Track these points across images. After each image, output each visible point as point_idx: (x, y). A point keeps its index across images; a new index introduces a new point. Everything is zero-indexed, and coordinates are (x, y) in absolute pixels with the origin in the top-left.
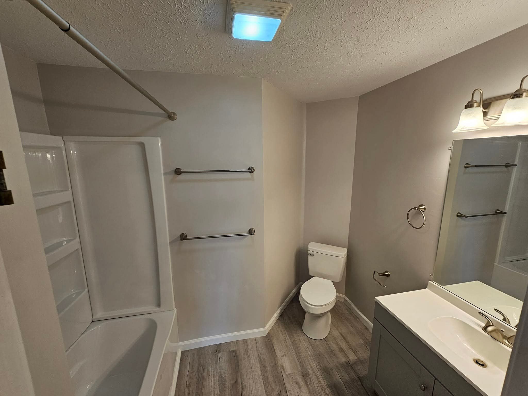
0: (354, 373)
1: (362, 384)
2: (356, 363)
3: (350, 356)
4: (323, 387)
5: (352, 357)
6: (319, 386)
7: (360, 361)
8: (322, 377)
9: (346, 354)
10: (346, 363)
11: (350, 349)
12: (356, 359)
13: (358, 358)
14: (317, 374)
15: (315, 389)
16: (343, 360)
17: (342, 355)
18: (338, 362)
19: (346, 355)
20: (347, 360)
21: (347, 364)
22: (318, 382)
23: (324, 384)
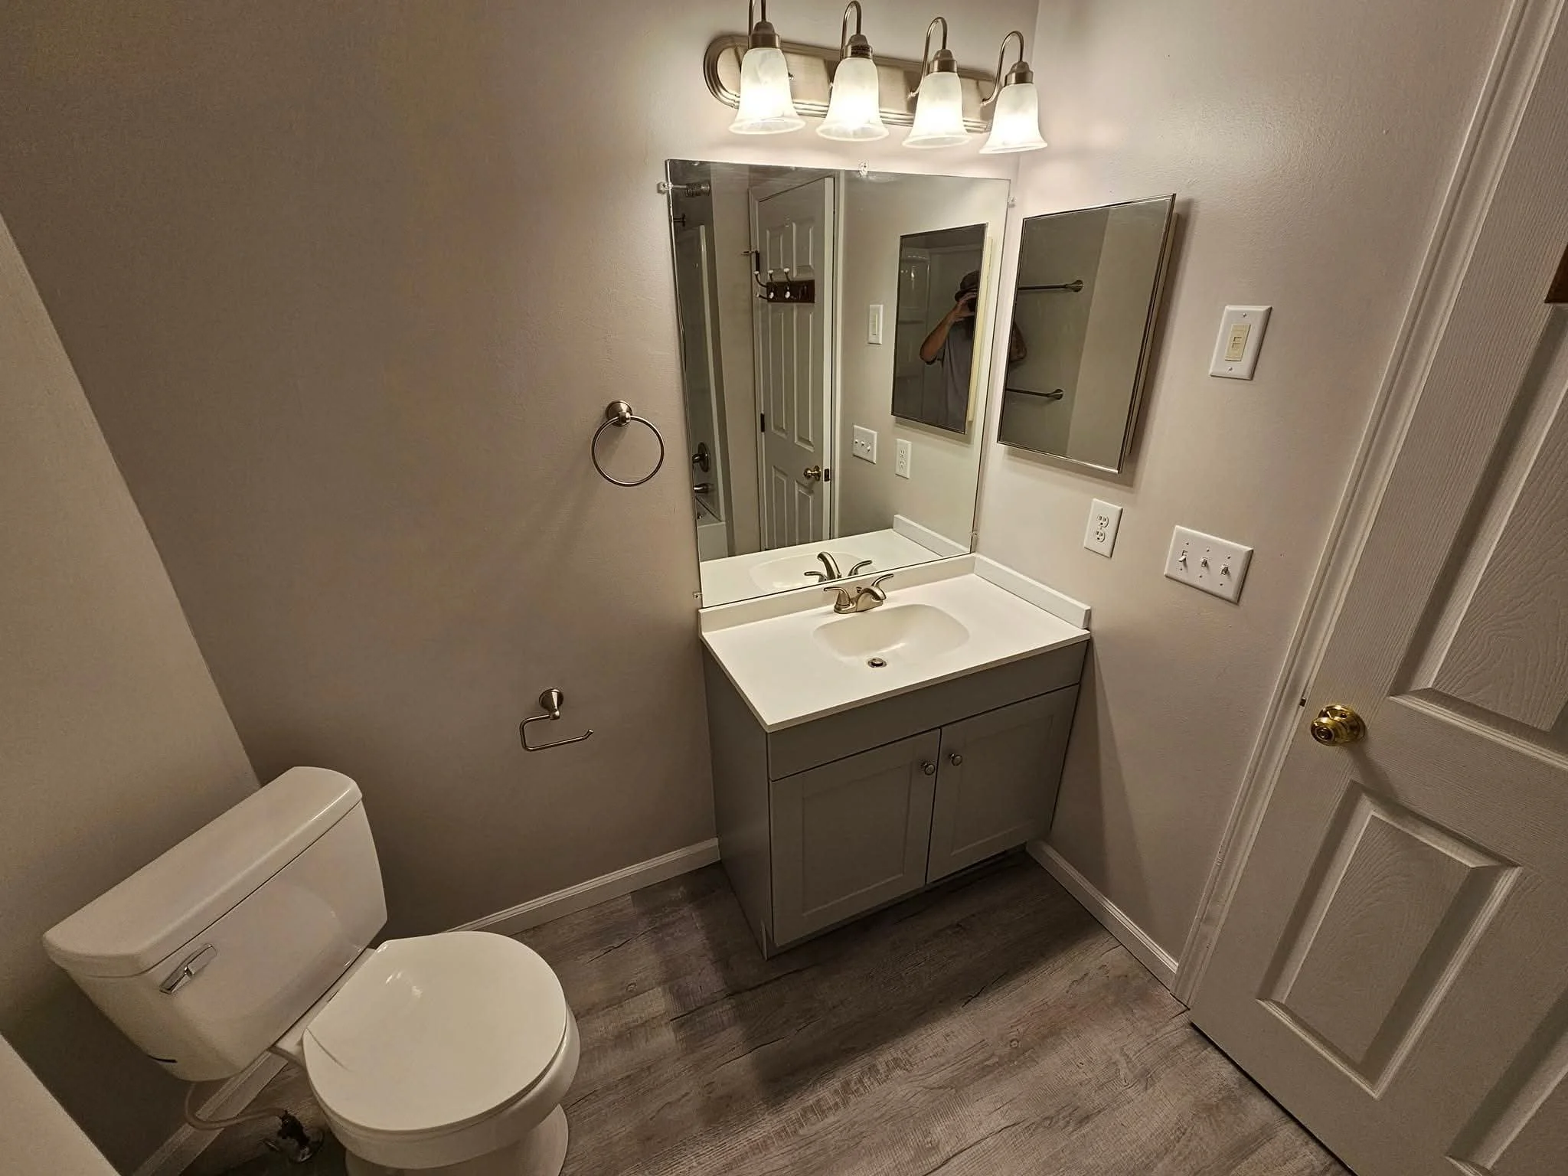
0: (715, 1008)
1: (750, 990)
2: (679, 995)
3: (650, 1010)
4: (784, 1129)
5: (657, 1003)
6: (781, 1143)
7: (672, 979)
8: (745, 1129)
9: (643, 1025)
10: (682, 1026)
11: (622, 1006)
12: (664, 990)
13: (659, 984)
14: (735, 1154)
15: (795, 1163)
16: (666, 1037)
17: (647, 1040)
18: (678, 1059)
19: (647, 1025)
20: (666, 1023)
21: (683, 1024)
22: (768, 1149)
23: (767, 1125)
